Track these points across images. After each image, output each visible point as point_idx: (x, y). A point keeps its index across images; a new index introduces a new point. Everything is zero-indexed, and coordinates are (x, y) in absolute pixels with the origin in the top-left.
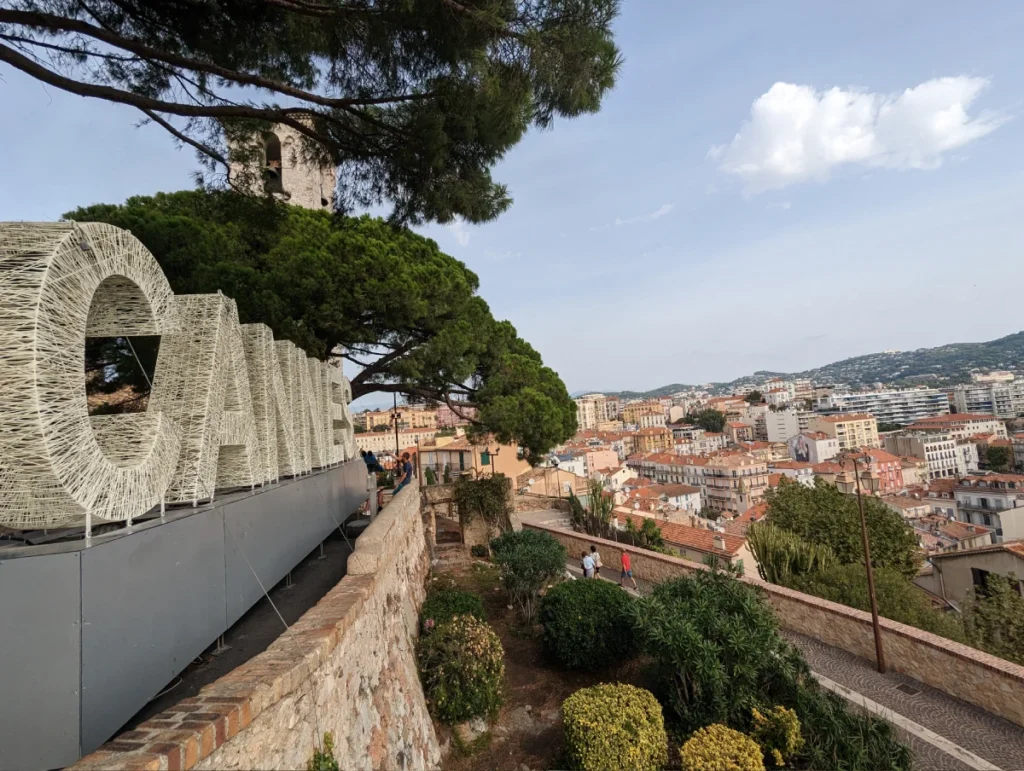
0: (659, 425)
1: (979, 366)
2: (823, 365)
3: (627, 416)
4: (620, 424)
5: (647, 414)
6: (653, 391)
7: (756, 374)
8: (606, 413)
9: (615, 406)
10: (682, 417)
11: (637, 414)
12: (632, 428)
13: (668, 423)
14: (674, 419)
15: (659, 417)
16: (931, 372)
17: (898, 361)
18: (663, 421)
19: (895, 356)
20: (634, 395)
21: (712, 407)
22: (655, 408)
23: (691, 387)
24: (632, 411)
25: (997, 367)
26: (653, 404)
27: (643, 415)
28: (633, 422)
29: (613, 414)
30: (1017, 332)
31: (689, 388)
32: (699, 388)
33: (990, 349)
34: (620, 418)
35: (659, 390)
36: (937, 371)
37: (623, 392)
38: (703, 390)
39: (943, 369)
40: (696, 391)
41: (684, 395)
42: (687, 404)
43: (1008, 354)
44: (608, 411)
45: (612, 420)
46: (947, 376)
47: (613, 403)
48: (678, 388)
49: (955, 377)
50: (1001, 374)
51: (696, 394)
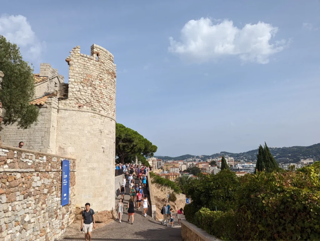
0: (177, 172)
1: (303, 156)
2: (248, 151)
3: (165, 168)
4: (162, 171)
5: (173, 167)
6: (178, 157)
7: (221, 152)
8: (156, 166)
9: (160, 163)
10: (186, 169)
11: (169, 167)
12: (166, 172)
13: (180, 172)
14: (183, 170)
15: (177, 169)
16: (287, 157)
17: (276, 151)
18: (179, 171)
19: (275, 149)
20: (170, 158)
21: (197, 166)
22: (176, 165)
23: (194, 156)
24: (167, 166)
25: (309, 157)
26: (175, 163)
27: (171, 168)
28: (167, 170)
29: (160, 166)
30: (317, 144)
31: (193, 157)
32: (198, 157)
33: (308, 150)
34: (162, 168)
35: (181, 157)
36: (289, 157)
37: (165, 157)
38: (199, 158)
39: (291, 156)
40: (196, 158)
41: (191, 160)
42: (189, 164)
43: (314, 152)
44: (157, 165)
45: (158, 169)
46: (292, 159)
47: (160, 162)
48: (188, 156)
49: (295, 160)
50: (310, 160)
51: (196, 159)
